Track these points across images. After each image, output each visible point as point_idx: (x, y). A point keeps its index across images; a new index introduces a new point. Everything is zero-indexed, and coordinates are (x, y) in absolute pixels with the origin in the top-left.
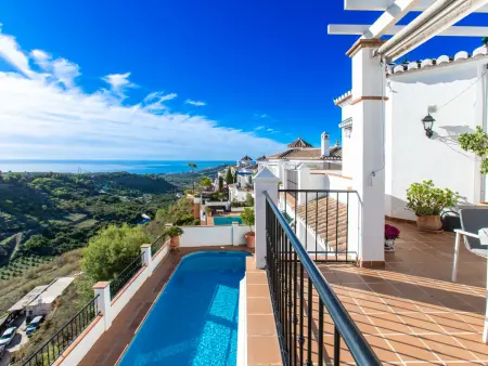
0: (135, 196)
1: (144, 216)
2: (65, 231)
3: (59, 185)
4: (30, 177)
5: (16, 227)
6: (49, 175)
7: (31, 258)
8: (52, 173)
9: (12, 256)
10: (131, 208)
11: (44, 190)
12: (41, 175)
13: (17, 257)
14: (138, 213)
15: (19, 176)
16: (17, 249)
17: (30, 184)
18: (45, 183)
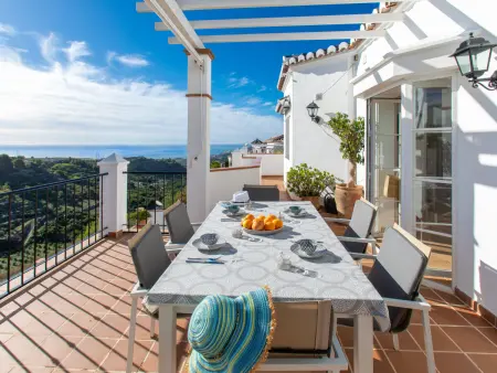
0: (150, 182)
1: (158, 203)
2: (78, 218)
3: (75, 171)
4: (50, 163)
5: (33, 212)
6: (68, 161)
7: (43, 245)
8: (70, 159)
9: (26, 242)
10: (144, 195)
11: (62, 175)
12: (61, 161)
13: (30, 243)
14: (151, 199)
15: (39, 161)
16: (31, 235)
17: (50, 170)
18: (64, 169)
